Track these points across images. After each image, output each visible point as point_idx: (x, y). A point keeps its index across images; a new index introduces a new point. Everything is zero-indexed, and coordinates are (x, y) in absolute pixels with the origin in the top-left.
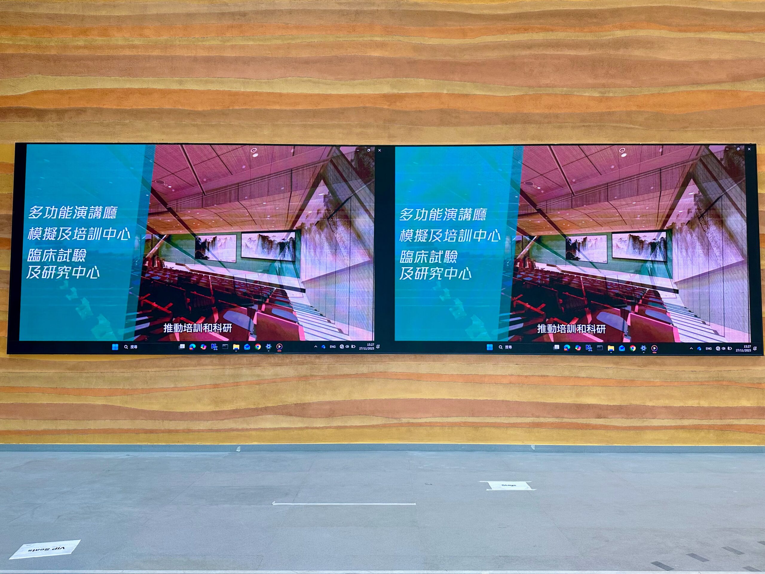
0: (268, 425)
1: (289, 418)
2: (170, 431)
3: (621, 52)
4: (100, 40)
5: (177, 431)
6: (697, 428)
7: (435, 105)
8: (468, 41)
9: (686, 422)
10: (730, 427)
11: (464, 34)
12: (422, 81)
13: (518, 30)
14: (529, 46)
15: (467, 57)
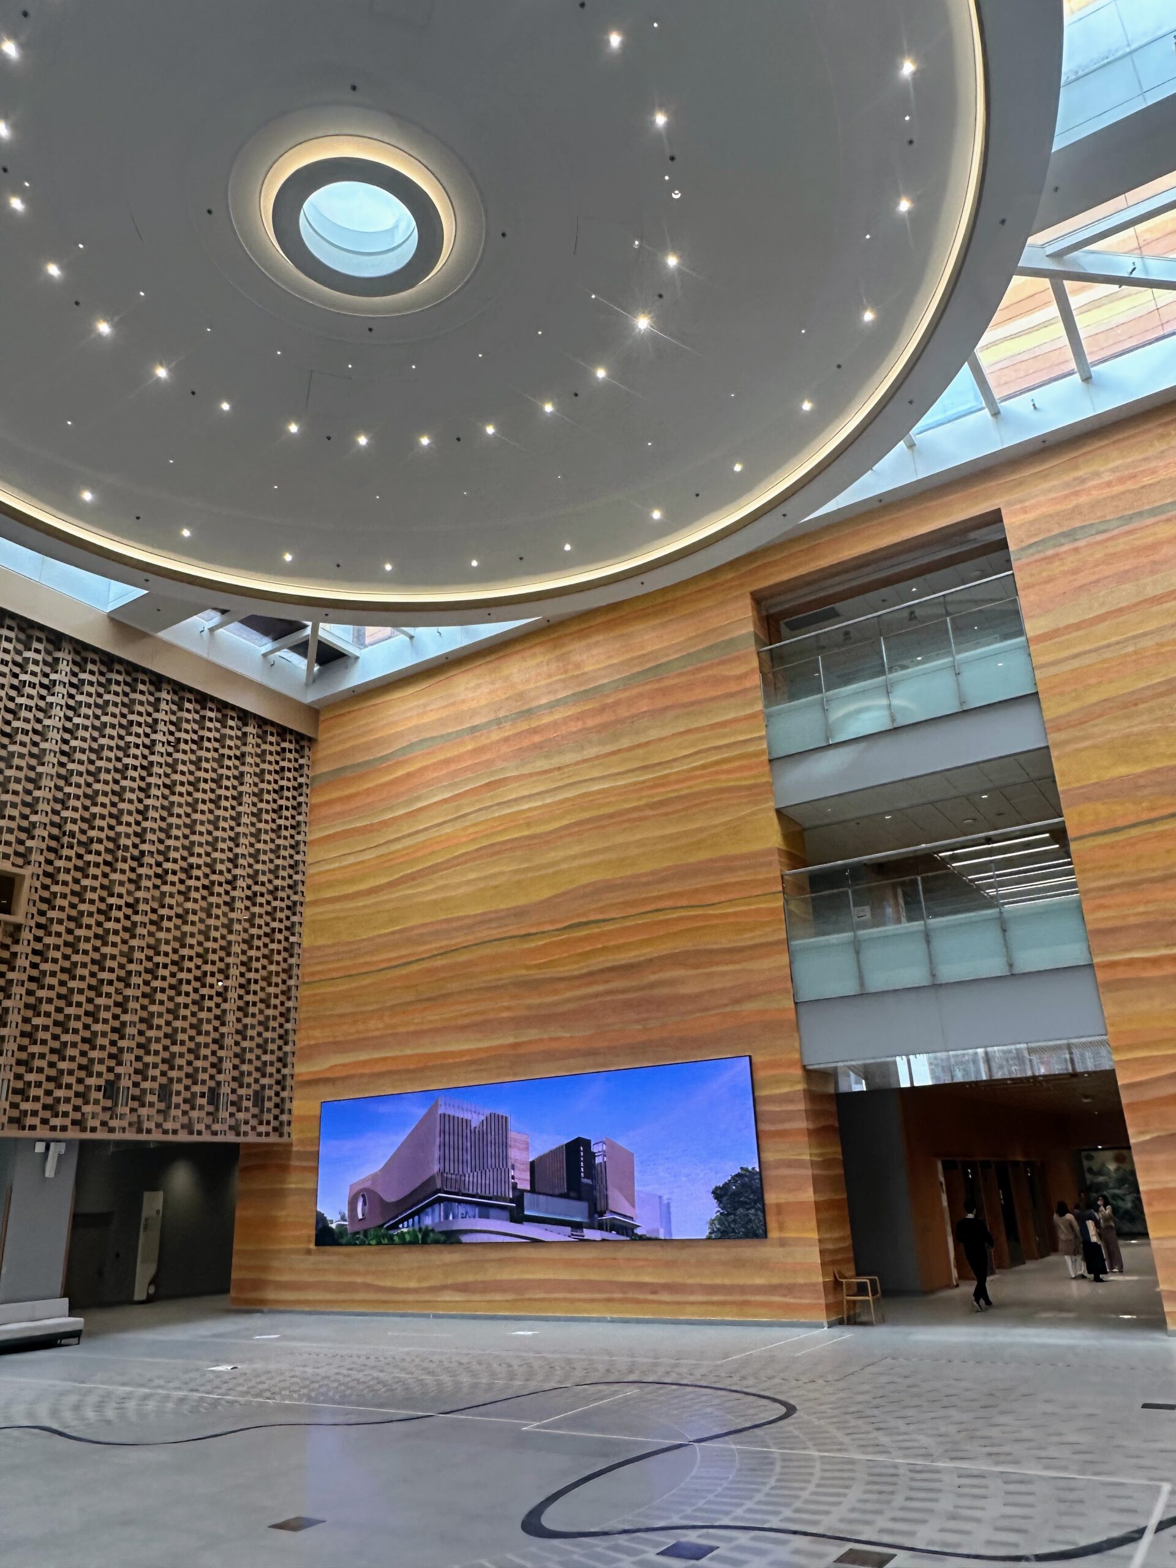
3: (655, 991)
4: (362, 1027)
7: (540, 1047)
8: (558, 997)
11: (555, 993)
12: (532, 1031)
13: (590, 984)
15: (558, 1010)
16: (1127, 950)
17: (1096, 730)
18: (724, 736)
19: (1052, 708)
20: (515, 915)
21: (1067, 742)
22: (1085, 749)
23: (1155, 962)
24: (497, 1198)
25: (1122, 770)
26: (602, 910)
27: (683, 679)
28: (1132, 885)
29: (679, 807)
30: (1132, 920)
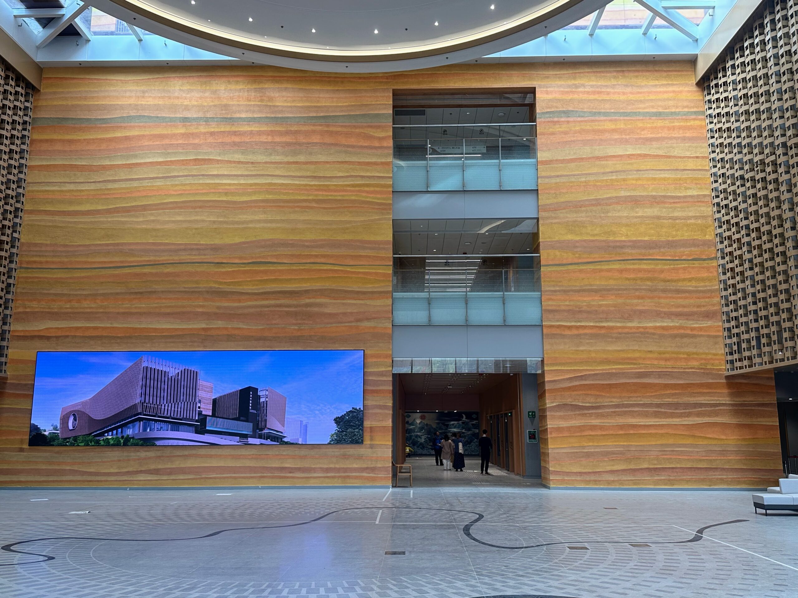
0: (142, 479)
1: (152, 475)
2: (98, 481)
3: (308, 309)
4: (76, 305)
5: (101, 481)
6: (333, 477)
7: (225, 332)
8: (241, 304)
9: (329, 475)
10: (348, 477)
11: (240, 301)
12: (220, 322)
13: (263, 299)
14: (267, 306)
15: (240, 312)
16: (558, 321)
17: (562, 215)
18: (367, 171)
19: (544, 199)
20: (212, 249)
21: (548, 218)
22: (555, 223)
23: (569, 328)
24: (186, 419)
25: (570, 237)
26: (277, 256)
27: (345, 130)
28: (565, 291)
29: (334, 206)
30: (563, 308)
